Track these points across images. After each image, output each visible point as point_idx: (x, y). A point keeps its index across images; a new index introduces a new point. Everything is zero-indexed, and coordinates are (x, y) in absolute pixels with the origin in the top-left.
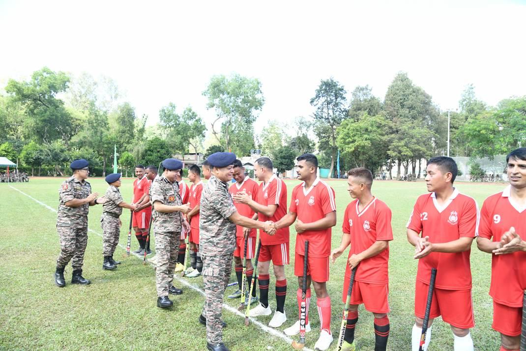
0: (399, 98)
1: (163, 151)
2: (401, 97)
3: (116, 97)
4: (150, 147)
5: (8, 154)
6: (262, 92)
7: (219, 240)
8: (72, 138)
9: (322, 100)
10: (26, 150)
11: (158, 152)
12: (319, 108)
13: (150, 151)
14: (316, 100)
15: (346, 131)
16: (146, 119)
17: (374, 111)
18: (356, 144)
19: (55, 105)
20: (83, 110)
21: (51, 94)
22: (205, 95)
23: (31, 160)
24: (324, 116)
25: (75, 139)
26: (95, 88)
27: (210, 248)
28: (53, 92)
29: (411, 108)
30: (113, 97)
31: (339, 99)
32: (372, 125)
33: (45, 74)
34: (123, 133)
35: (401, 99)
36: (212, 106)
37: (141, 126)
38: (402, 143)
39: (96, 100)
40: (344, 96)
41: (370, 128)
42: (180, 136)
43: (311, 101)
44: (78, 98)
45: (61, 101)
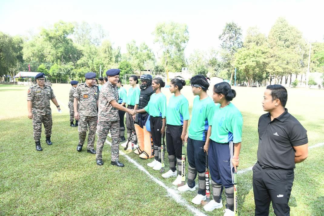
0: (278, 34)
1: (128, 69)
2: (279, 33)
3: (103, 37)
4: (120, 67)
5: (43, 70)
6: (188, 31)
7: (107, 114)
8: (78, 61)
9: (227, 35)
10: (52, 69)
11: (126, 69)
12: (224, 41)
13: (121, 69)
14: (223, 36)
15: (240, 55)
16: (120, 49)
17: (260, 43)
18: (246, 64)
19: (67, 42)
20: (83, 45)
21: (65, 36)
22: (153, 34)
23: (55, 74)
24: (227, 47)
25: (79, 62)
26: (90, 31)
27: (102, 118)
28: (66, 35)
29: (286, 40)
30: (101, 36)
31: (237, 35)
32: (257, 52)
33: (61, 24)
34: (105, 58)
35: (280, 35)
36: (158, 41)
37: (117, 54)
38: (277, 63)
39: (91, 38)
40: (241, 33)
41: (256, 54)
42: (138, 60)
43: (219, 37)
44: (81, 38)
45: (71, 39)
